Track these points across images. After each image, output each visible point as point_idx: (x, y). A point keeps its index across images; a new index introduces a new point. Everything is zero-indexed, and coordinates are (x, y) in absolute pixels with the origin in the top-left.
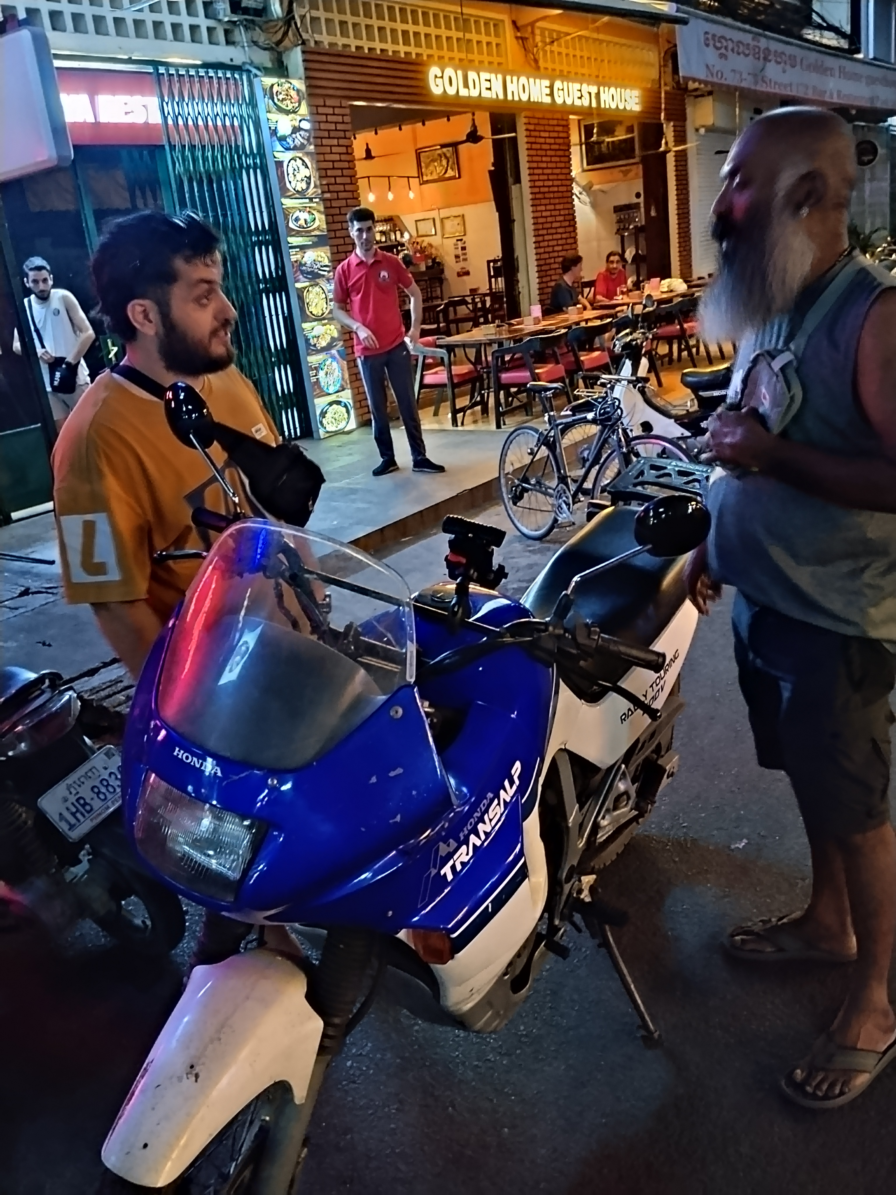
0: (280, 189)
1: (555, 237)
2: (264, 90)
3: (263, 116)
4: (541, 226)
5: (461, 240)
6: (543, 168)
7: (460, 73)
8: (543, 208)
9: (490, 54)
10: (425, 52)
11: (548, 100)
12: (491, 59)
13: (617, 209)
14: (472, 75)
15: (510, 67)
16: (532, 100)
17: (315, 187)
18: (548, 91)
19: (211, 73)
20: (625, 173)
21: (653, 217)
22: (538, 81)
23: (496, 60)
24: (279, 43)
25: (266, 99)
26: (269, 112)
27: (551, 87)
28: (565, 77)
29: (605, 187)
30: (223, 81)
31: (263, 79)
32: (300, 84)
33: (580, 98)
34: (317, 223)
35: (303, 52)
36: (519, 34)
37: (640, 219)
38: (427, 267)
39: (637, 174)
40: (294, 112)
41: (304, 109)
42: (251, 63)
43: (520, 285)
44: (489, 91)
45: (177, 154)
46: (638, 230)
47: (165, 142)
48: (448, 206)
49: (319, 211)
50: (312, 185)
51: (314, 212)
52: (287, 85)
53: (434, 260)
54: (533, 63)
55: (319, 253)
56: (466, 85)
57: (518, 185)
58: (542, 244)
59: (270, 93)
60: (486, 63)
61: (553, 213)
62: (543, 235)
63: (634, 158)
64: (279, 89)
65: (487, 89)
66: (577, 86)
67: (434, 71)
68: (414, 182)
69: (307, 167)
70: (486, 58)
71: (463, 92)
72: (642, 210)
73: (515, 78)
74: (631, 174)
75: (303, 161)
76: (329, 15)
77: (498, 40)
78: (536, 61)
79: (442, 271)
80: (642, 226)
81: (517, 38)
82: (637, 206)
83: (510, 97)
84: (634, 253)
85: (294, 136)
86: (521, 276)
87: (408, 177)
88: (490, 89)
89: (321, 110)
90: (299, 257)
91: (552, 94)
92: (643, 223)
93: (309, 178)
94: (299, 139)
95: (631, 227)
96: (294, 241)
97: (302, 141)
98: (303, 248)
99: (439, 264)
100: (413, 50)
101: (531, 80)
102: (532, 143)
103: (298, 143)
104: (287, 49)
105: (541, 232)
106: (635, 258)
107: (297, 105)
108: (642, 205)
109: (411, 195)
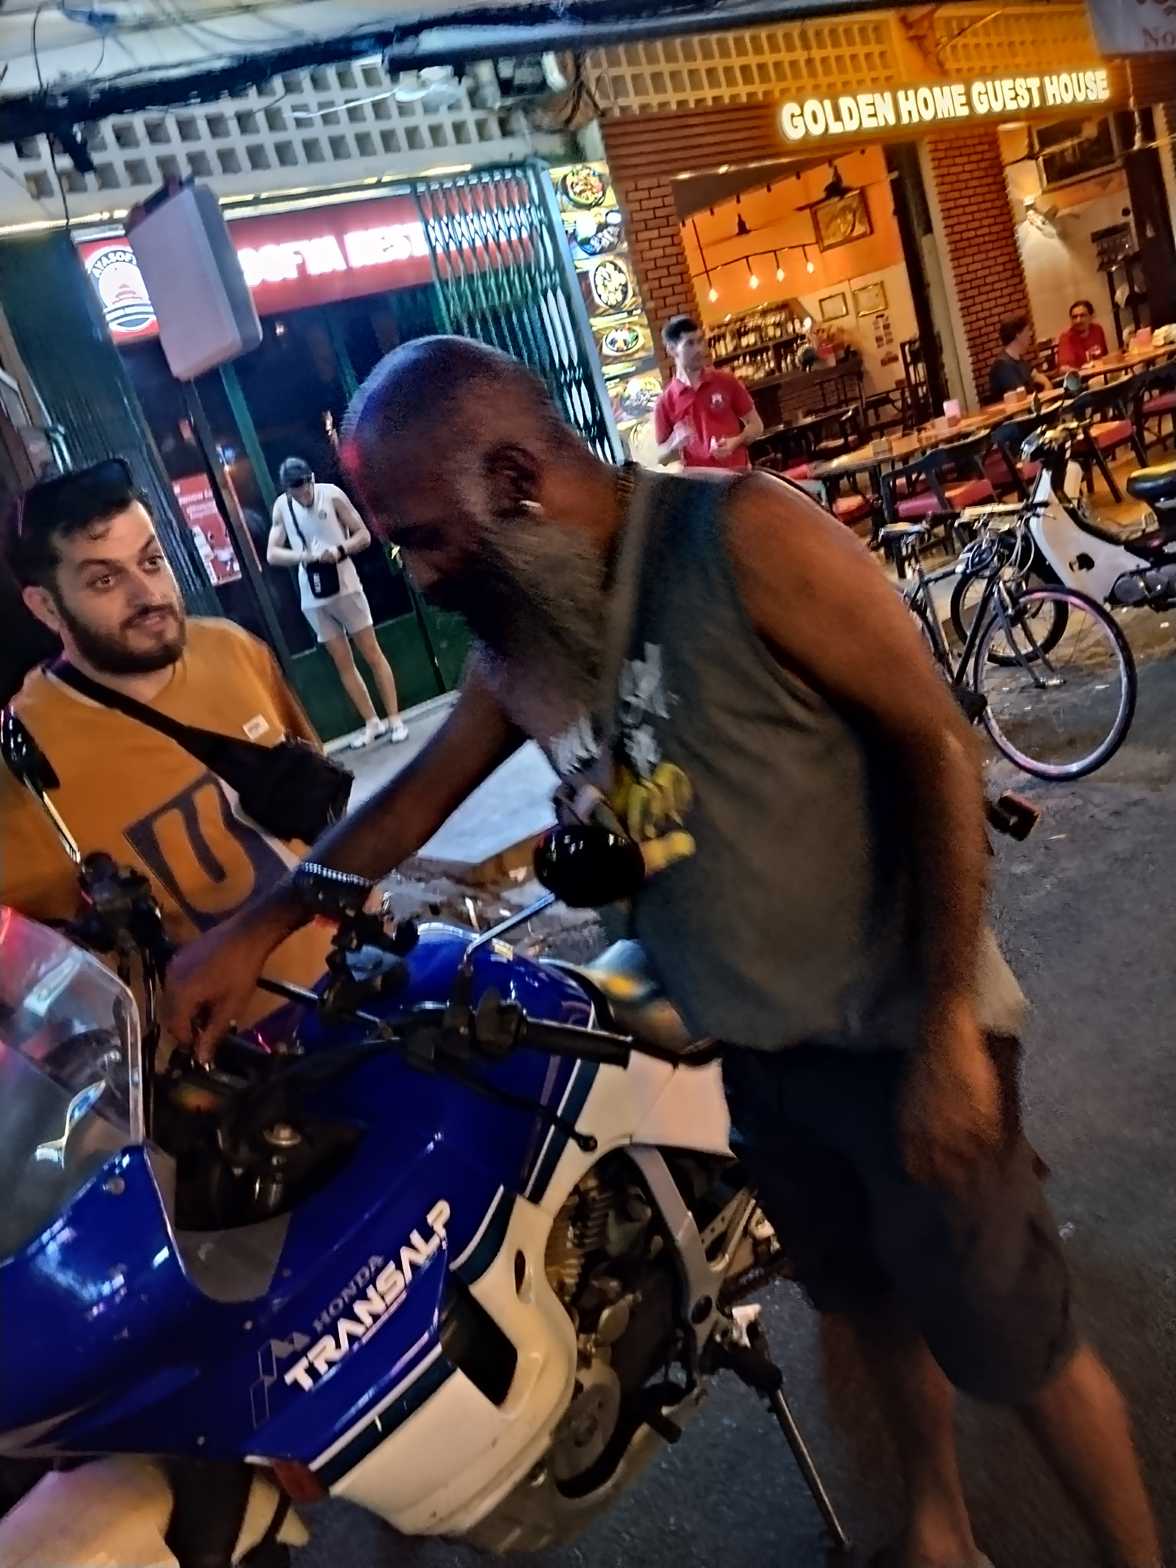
0: (587, 308)
1: (991, 295)
2: (555, 186)
3: (556, 217)
4: (968, 286)
5: (882, 316)
6: (964, 206)
7: (827, 103)
8: (970, 260)
9: (872, 68)
10: (775, 87)
11: (964, 112)
12: (874, 74)
13: (1097, 237)
14: (845, 102)
15: (905, 79)
16: (940, 116)
17: (634, 295)
18: (963, 99)
19: (486, 179)
20: (1105, 185)
21: (1151, 239)
22: (946, 89)
23: (881, 73)
24: (569, 121)
25: (559, 196)
26: (563, 211)
27: (968, 94)
28: (987, 75)
29: (1076, 209)
30: (502, 185)
31: (552, 171)
32: (601, 167)
33: (1015, 98)
34: (641, 341)
35: (602, 126)
36: (912, 33)
37: (1131, 244)
38: (839, 361)
39: (1121, 183)
40: (598, 204)
41: (611, 198)
42: (536, 154)
43: (946, 370)
44: (874, 119)
45: (452, 289)
46: (1130, 261)
47: (435, 279)
48: (862, 274)
49: (642, 326)
50: (630, 293)
51: (637, 328)
52: (584, 173)
53: (847, 349)
54: (937, 68)
55: (647, 379)
56: (838, 117)
57: (929, 236)
58: (972, 310)
59: (563, 187)
60: (869, 82)
61: (986, 264)
62: (973, 297)
63: (1113, 162)
64: (575, 179)
65: (870, 116)
66: (1008, 83)
67: (789, 108)
68: (813, 251)
69: (620, 271)
70: (867, 76)
71: (836, 128)
72: (1133, 230)
73: (911, 93)
74: (1113, 185)
75: (616, 266)
76: (636, 70)
77: (881, 48)
78: (941, 64)
79: (860, 363)
80: (1136, 254)
81: (911, 39)
82: (1126, 226)
83: (905, 120)
84: (1127, 293)
85: (600, 235)
86: (947, 358)
87: (804, 246)
88: (875, 115)
89: (633, 196)
90: (619, 389)
91: (969, 103)
92: (1137, 249)
93: (626, 285)
94: (607, 237)
95: (1120, 257)
96: (611, 370)
97: (612, 239)
98: (624, 377)
99: (855, 353)
100: (759, 88)
101: (936, 90)
102: (943, 176)
103: (605, 243)
104: (580, 127)
105: (969, 293)
106: (1130, 301)
107: (601, 194)
108: (1132, 225)
109: (810, 267)
